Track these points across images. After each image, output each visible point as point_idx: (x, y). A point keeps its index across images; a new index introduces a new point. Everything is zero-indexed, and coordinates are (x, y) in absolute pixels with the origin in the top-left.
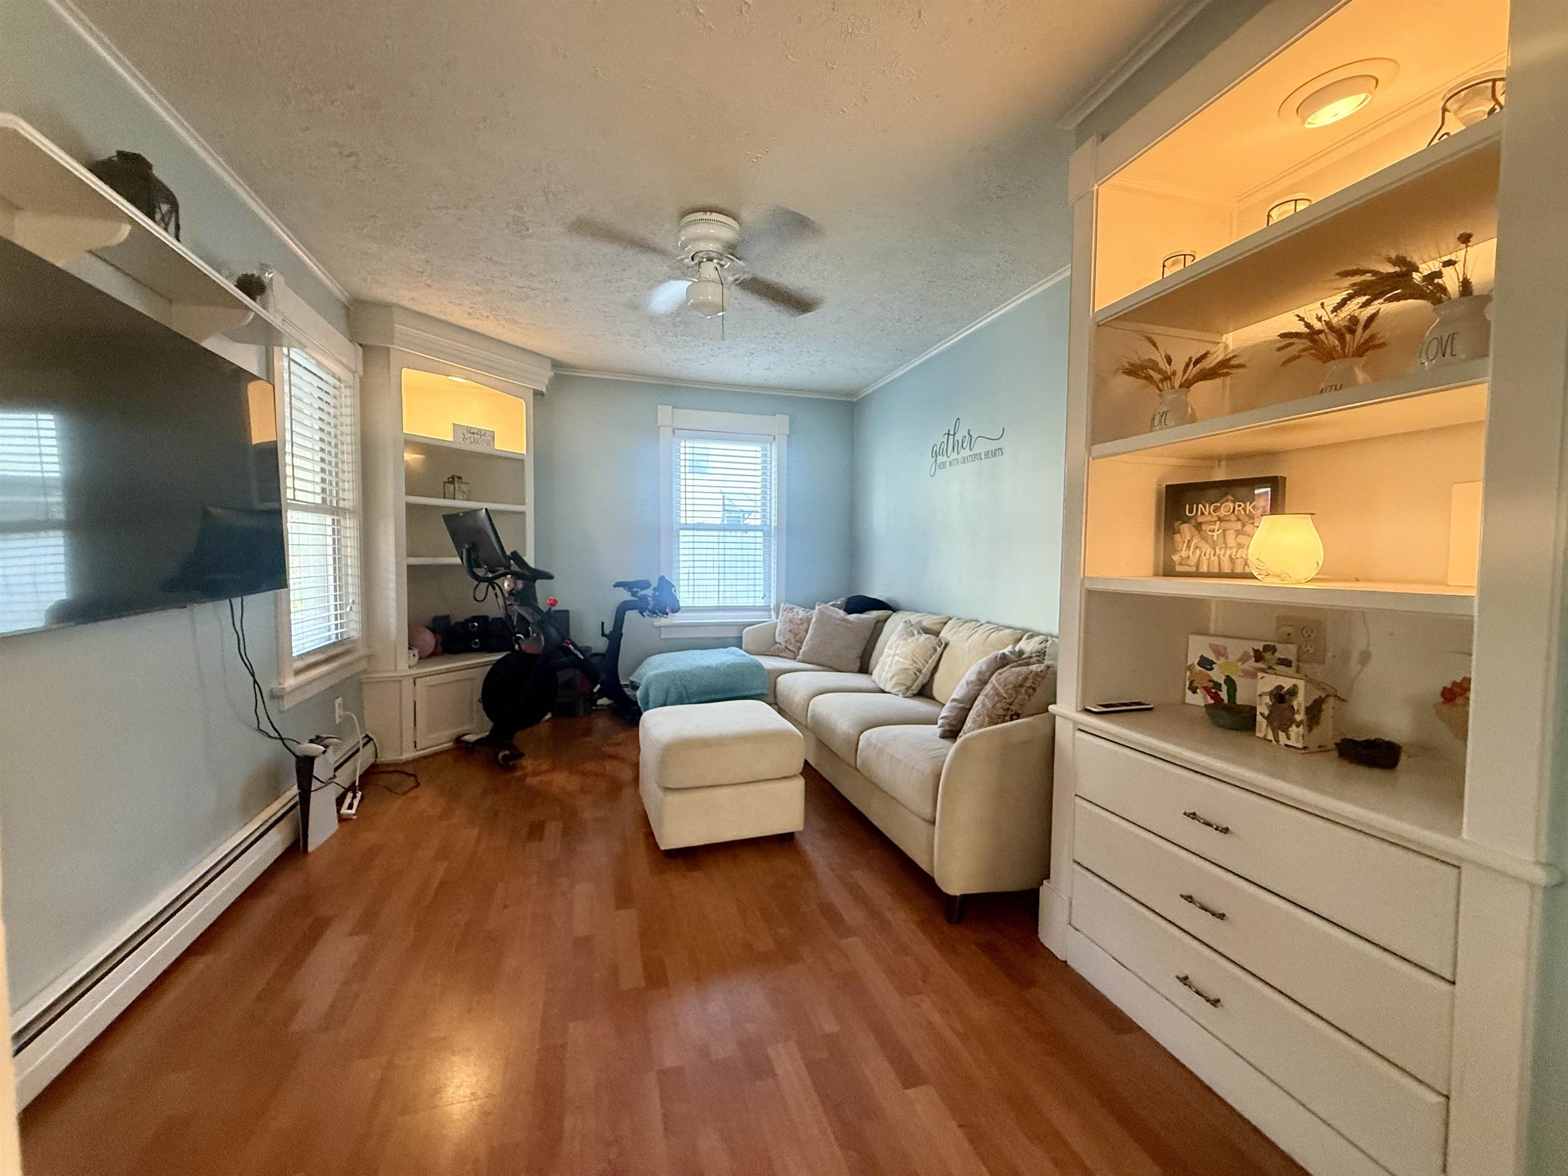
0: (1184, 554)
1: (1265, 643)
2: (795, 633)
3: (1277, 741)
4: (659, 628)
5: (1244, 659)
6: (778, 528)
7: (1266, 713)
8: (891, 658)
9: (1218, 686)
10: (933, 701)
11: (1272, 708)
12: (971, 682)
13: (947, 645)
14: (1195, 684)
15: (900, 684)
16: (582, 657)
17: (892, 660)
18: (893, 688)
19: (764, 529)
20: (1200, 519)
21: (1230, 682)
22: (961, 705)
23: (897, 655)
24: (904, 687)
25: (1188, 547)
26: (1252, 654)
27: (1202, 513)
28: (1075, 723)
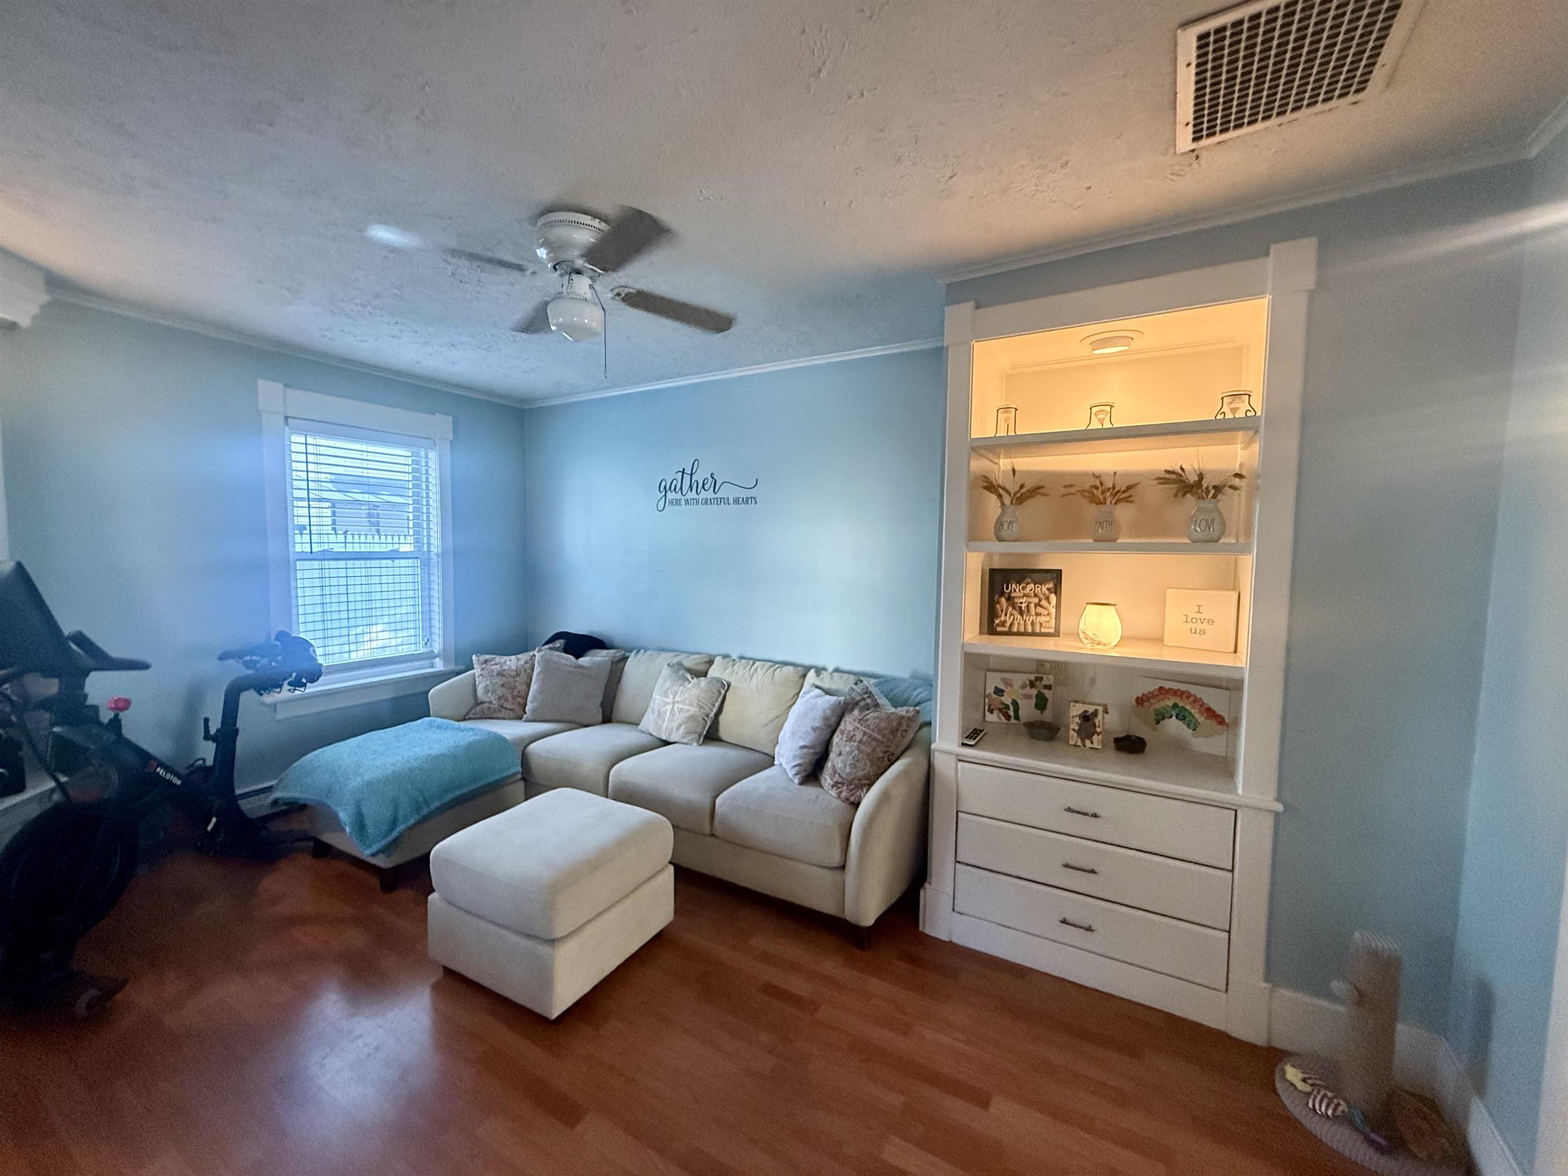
0: (1003, 618)
1: (1037, 675)
2: (510, 688)
3: (1084, 746)
4: (274, 706)
5: (1023, 687)
6: (443, 554)
7: (1077, 728)
8: (671, 706)
9: (1007, 707)
10: (722, 743)
11: (1080, 725)
12: (818, 728)
13: (729, 685)
14: (992, 707)
15: (690, 733)
16: (179, 783)
17: (672, 709)
18: (683, 737)
19: (422, 557)
20: (1013, 595)
21: (1015, 703)
22: (812, 751)
23: (677, 702)
24: (697, 735)
25: (1006, 615)
26: (1028, 682)
27: (1015, 590)
28: (957, 755)
